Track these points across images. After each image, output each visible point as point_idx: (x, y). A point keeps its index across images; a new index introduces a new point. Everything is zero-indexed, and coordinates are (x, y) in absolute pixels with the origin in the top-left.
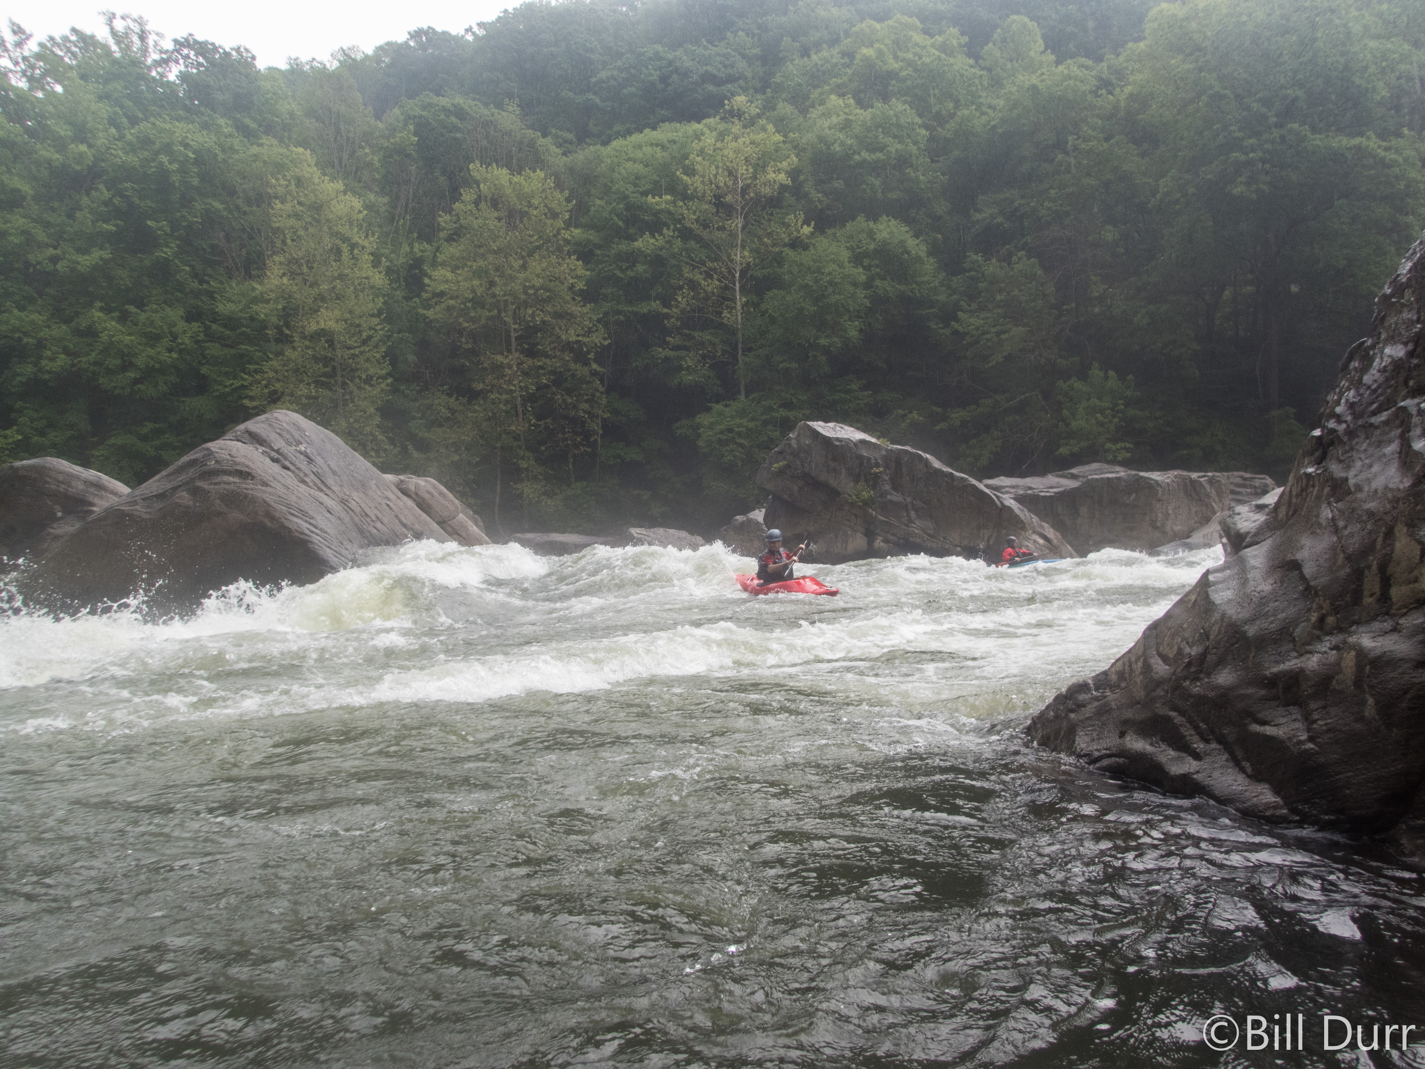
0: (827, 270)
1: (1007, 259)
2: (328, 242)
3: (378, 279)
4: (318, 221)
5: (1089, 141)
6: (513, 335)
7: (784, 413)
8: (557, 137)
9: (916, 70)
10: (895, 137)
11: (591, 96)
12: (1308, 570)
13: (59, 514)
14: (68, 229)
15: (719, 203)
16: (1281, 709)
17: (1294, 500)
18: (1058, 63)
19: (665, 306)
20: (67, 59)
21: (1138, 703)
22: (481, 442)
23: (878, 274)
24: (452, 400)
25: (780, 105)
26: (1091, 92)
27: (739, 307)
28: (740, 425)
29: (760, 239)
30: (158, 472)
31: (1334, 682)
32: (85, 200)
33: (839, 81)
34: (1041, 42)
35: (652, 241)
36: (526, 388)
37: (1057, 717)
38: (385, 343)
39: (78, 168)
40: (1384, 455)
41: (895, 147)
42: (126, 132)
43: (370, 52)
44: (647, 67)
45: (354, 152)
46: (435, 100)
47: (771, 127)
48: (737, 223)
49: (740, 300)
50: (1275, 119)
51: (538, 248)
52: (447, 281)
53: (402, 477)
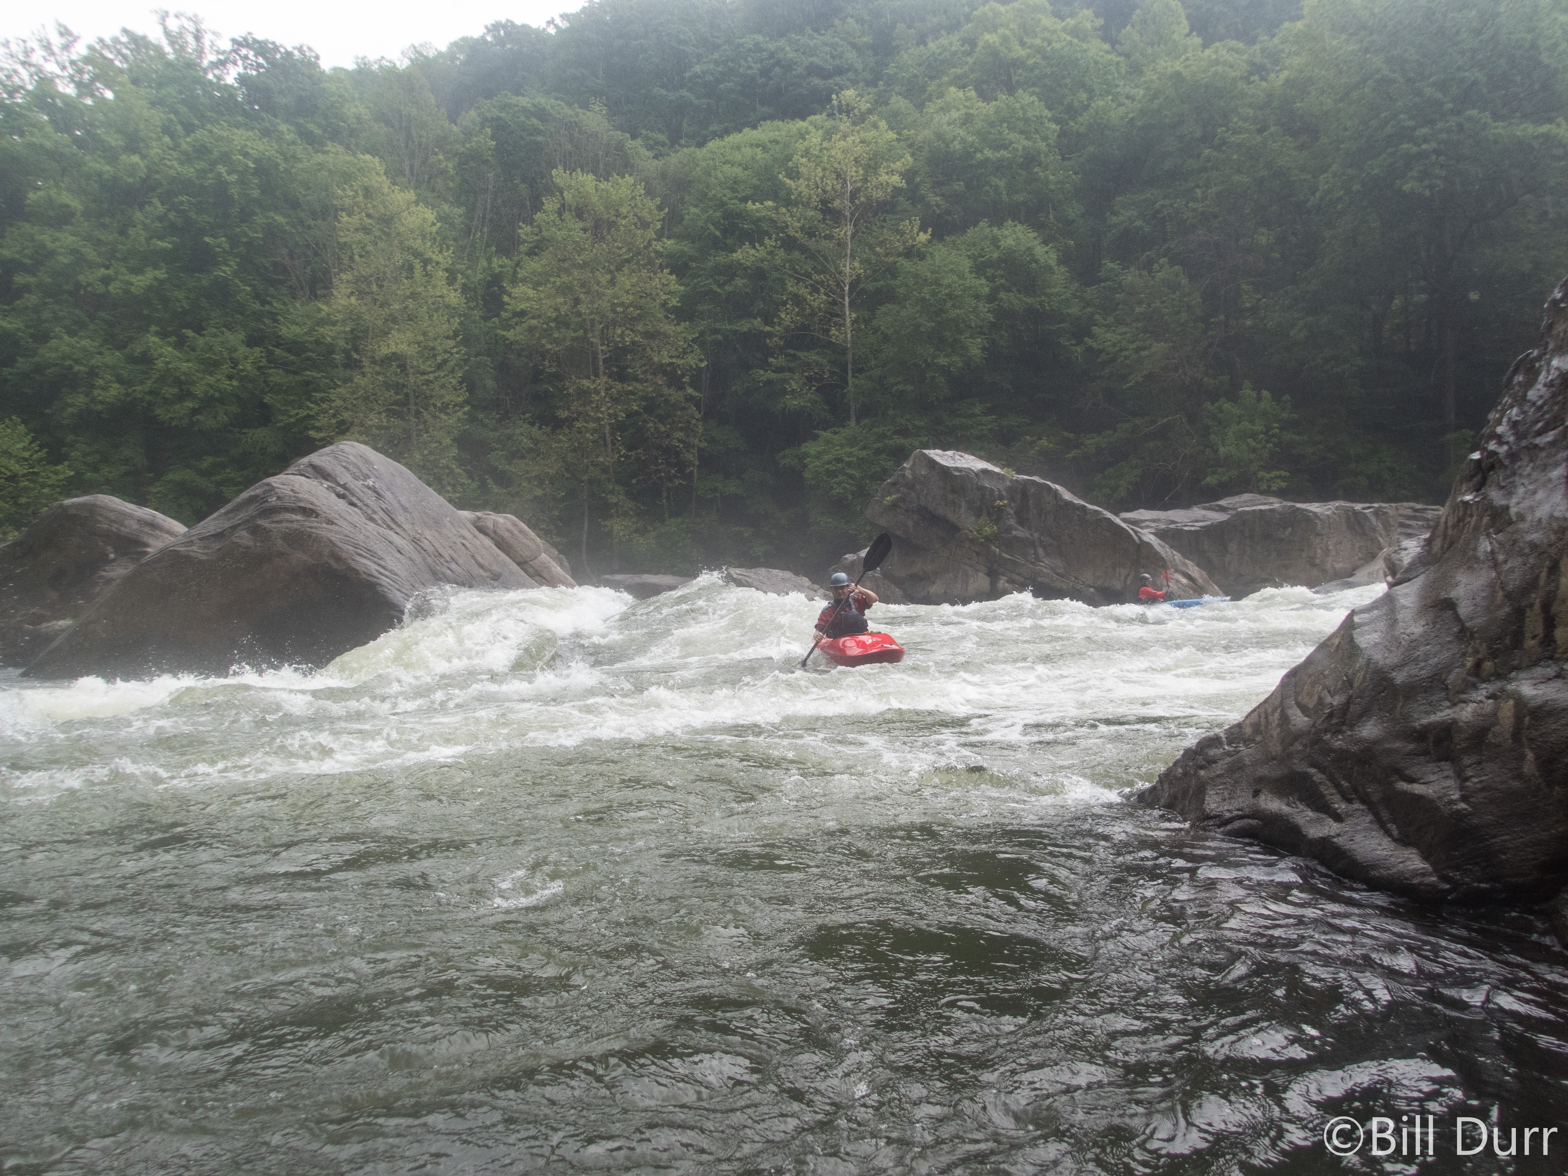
0: (946, 282)
1: (1148, 267)
2: (399, 258)
3: (454, 297)
4: (388, 235)
5: (1240, 133)
6: (601, 357)
7: (899, 440)
8: (647, 138)
9: (1045, 58)
10: (1022, 132)
11: (685, 93)
12: (1463, 610)
13: (112, 556)
14: (120, 247)
15: (826, 208)
16: (1431, 766)
17: (1450, 532)
18: (1205, 46)
19: (767, 323)
20: (117, 63)
21: (1274, 758)
22: (567, 475)
23: (1002, 285)
24: (535, 429)
25: (893, 100)
26: (1241, 78)
27: (848, 324)
28: (850, 454)
29: (872, 248)
30: (218, 509)
31: (1490, 735)
32: (138, 216)
33: (959, 71)
34: (1185, 23)
35: (753, 252)
36: (615, 415)
37: (1185, 774)
38: (461, 368)
39: (130, 180)
40: (1550, 480)
41: (1021, 143)
42: (182, 141)
43: (443, 48)
44: (746, 60)
45: (427, 158)
46: (514, 100)
47: (883, 124)
48: (846, 231)
49: (850, 316)
50: (1450, 105)
51: (628, 261)
52: (528, 299)
53: (479, 514)
